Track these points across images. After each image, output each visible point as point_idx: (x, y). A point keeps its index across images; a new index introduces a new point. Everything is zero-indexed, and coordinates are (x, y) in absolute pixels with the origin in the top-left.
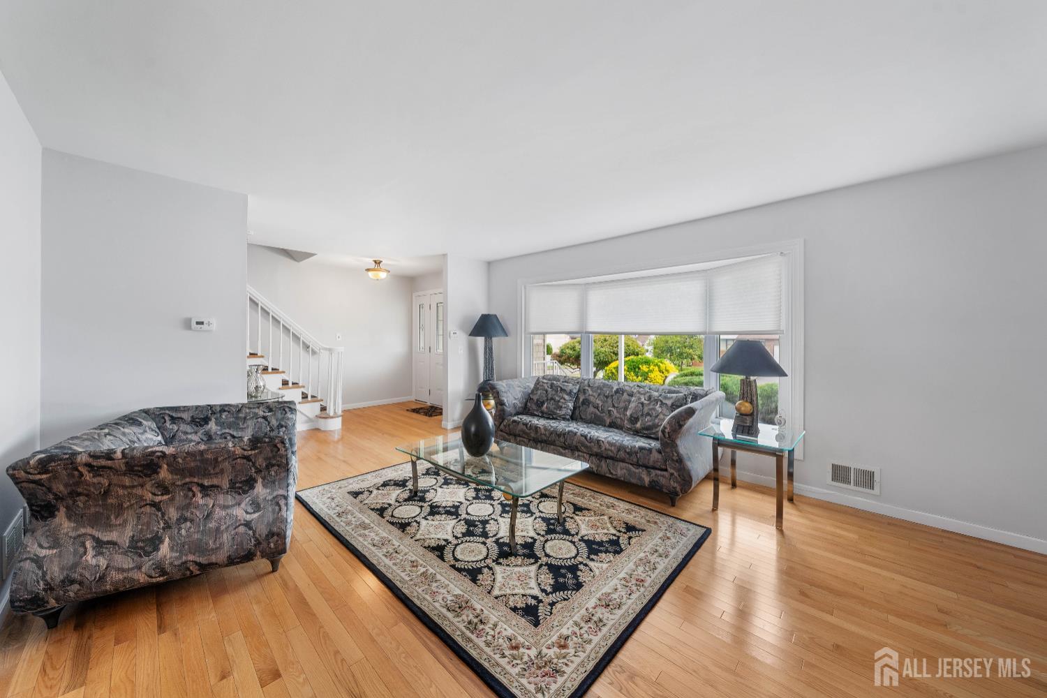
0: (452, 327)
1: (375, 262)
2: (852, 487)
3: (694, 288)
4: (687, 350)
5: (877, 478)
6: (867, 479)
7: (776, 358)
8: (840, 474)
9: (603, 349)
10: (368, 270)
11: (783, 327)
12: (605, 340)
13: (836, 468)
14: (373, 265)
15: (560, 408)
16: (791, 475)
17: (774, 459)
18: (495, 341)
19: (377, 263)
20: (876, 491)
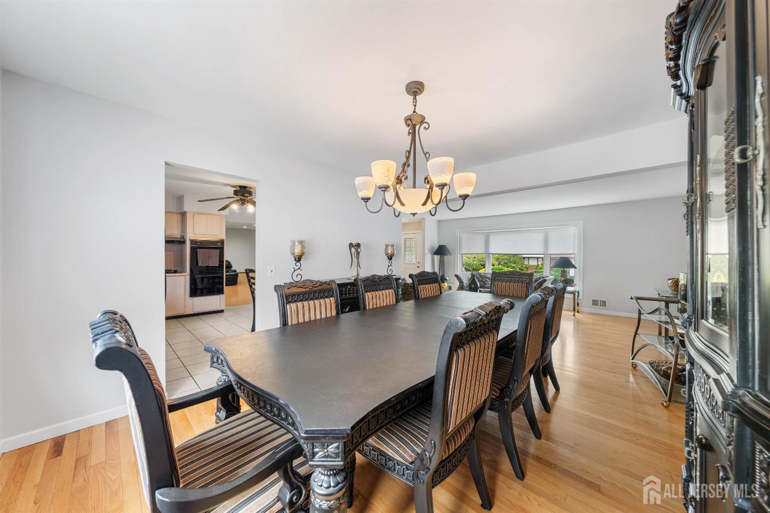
0: (426, 251)
2: (599, 306)
3: (540, 236)
4: (512, 265)
5: (607, 303)
6: (604, 303)
7: (573, 263)
8: (595, 303)
9: (475, 262)
11: (576, 252)
12: (475, 258)
13: (594, 301)
15: (486, 284)
16: (578, 304)
17: (573, 295)
18: (446, 257)
20: (606, 307)
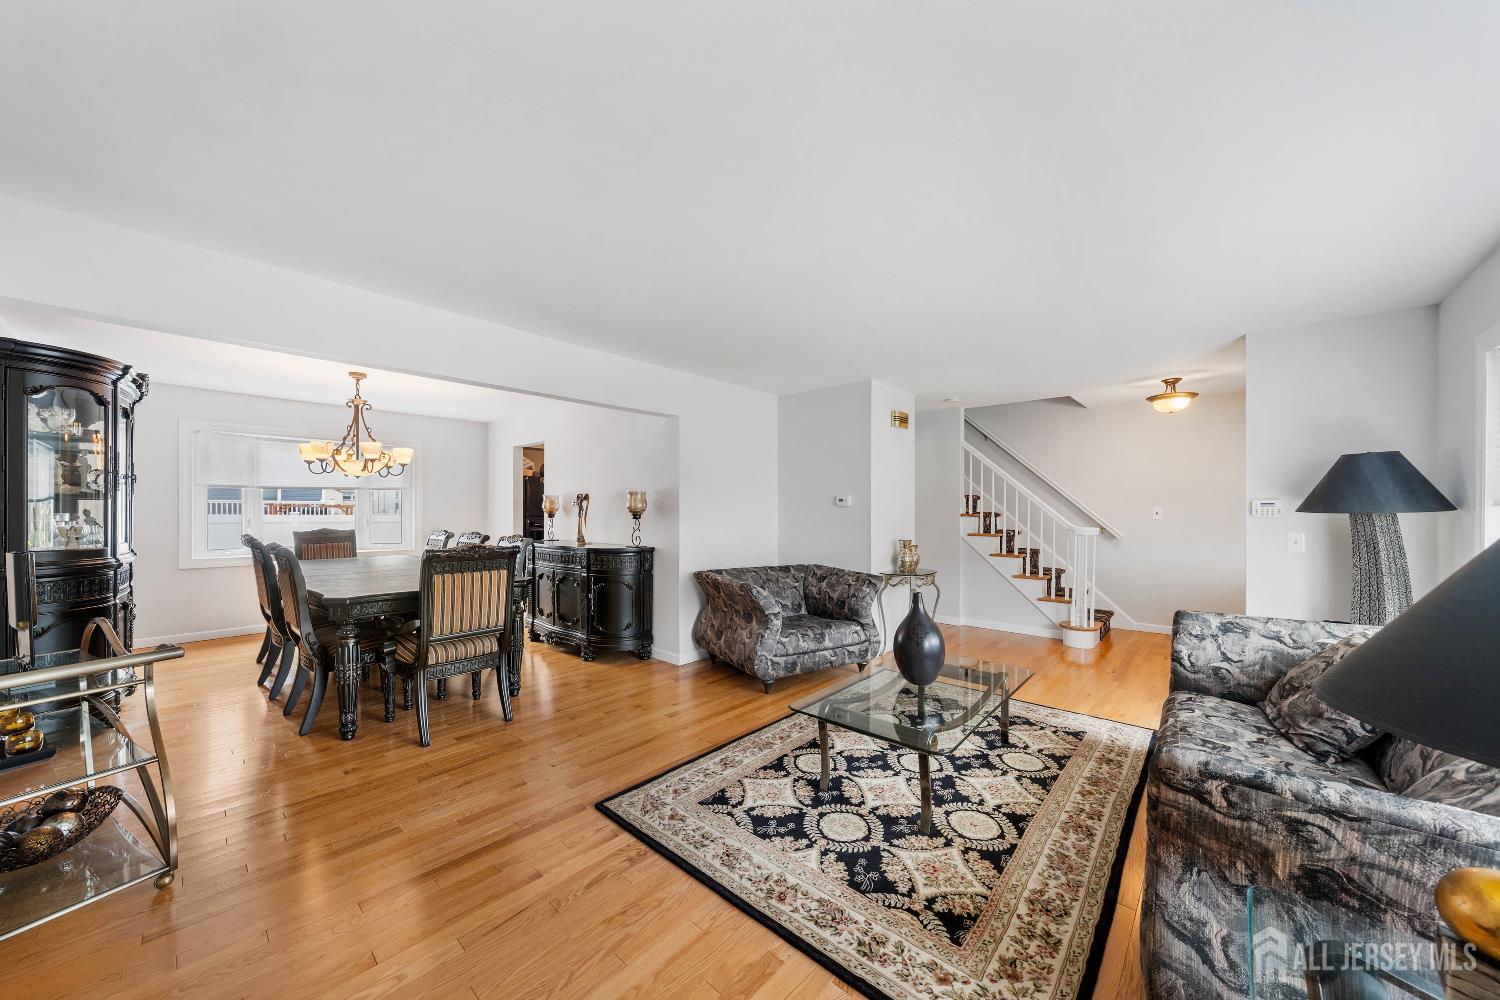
1: (1166, 382)
10: (1152, 399)
14: (1161, 388)
19: (1172, 383)
